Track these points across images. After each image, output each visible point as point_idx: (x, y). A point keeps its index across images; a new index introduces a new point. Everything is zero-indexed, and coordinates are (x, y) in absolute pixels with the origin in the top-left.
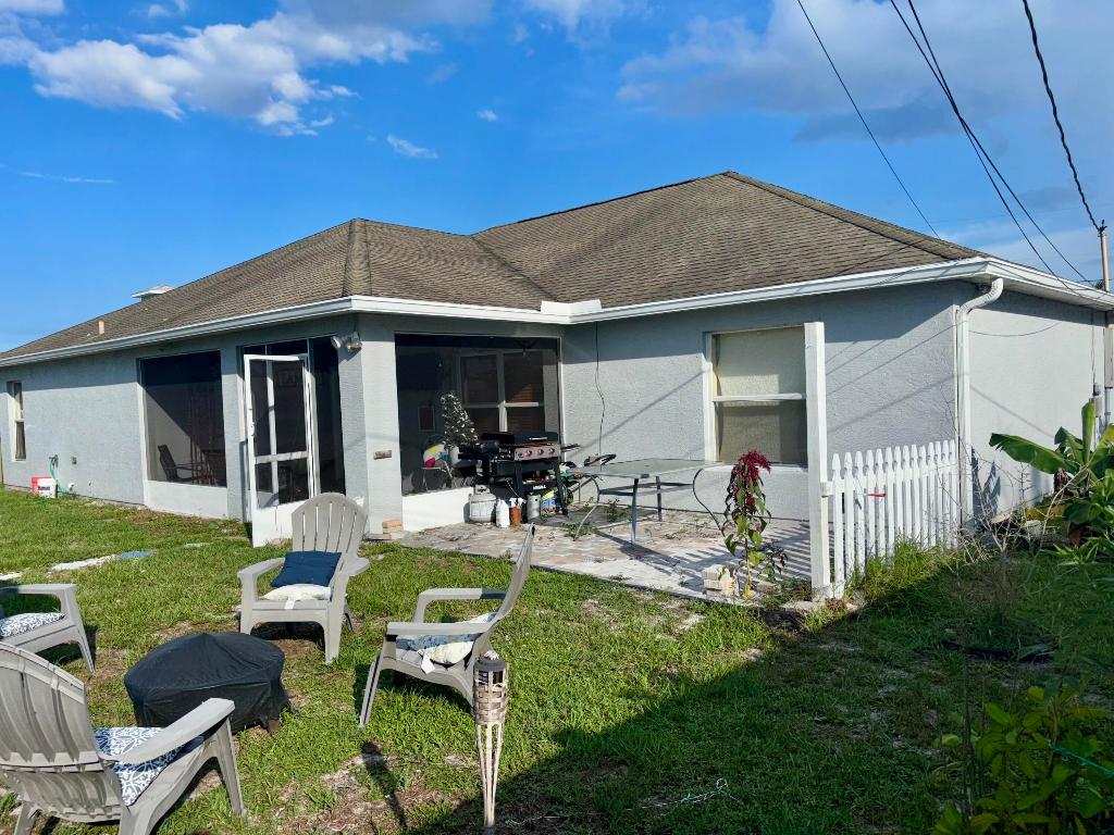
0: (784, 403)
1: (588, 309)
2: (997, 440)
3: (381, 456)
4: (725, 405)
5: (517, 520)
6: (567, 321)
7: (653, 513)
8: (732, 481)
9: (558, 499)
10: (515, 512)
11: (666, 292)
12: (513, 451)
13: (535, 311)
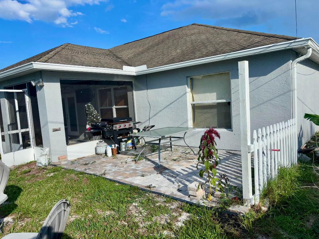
0: (218, 104)
1: (142, 69)
2: (307, 116)
3: (55, 130)
4: (196, 105)
5: (115, 152)
6: (134, 74)
7: (169, 147)
8: (201, 143)
9: (133, 143)
10: (114, 150)
11: (172, 61)
12: (113, 126)
13: (121, 70)
